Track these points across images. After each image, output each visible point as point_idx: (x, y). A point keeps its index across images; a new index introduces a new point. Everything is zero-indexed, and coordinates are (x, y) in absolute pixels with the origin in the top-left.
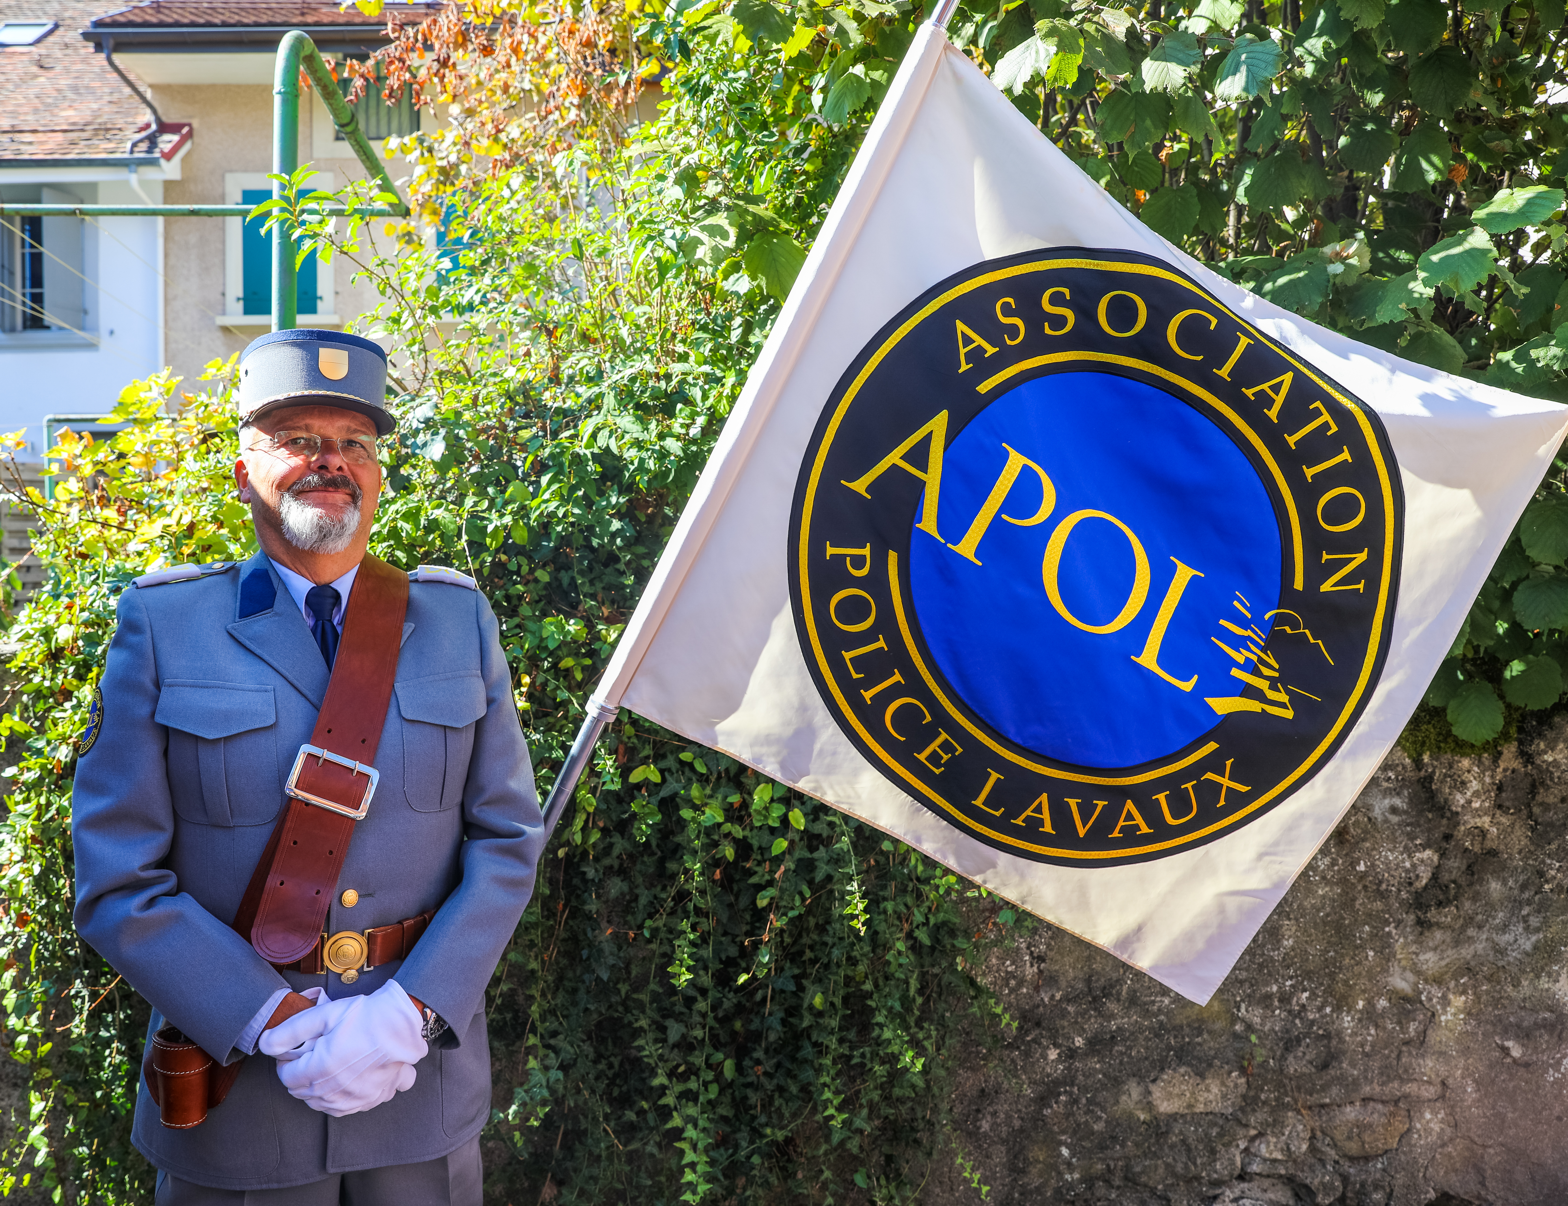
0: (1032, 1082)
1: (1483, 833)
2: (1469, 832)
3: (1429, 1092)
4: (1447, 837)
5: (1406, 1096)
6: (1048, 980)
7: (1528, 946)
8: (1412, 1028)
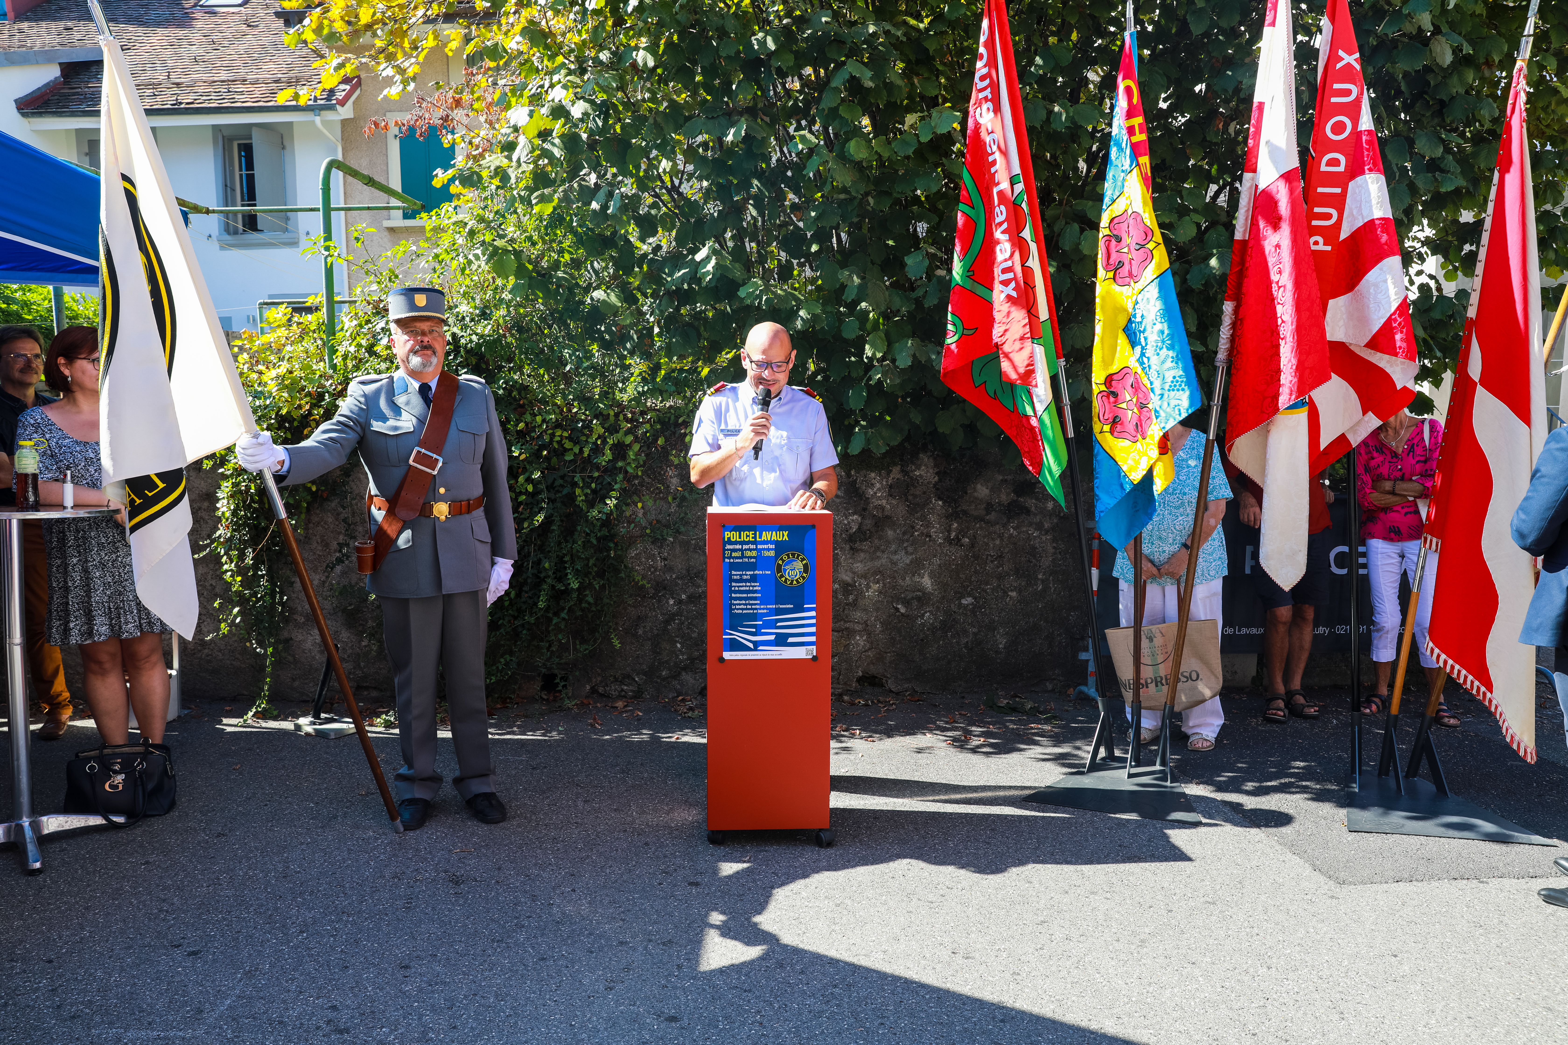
0: (662, 614)
1: (883, 508)
2: (876, 507)
3: (858, 627)
4: (865, 509)
5: (847, 629)
6: (669, 569)
7: (908, 562)
8: (851, 598)
